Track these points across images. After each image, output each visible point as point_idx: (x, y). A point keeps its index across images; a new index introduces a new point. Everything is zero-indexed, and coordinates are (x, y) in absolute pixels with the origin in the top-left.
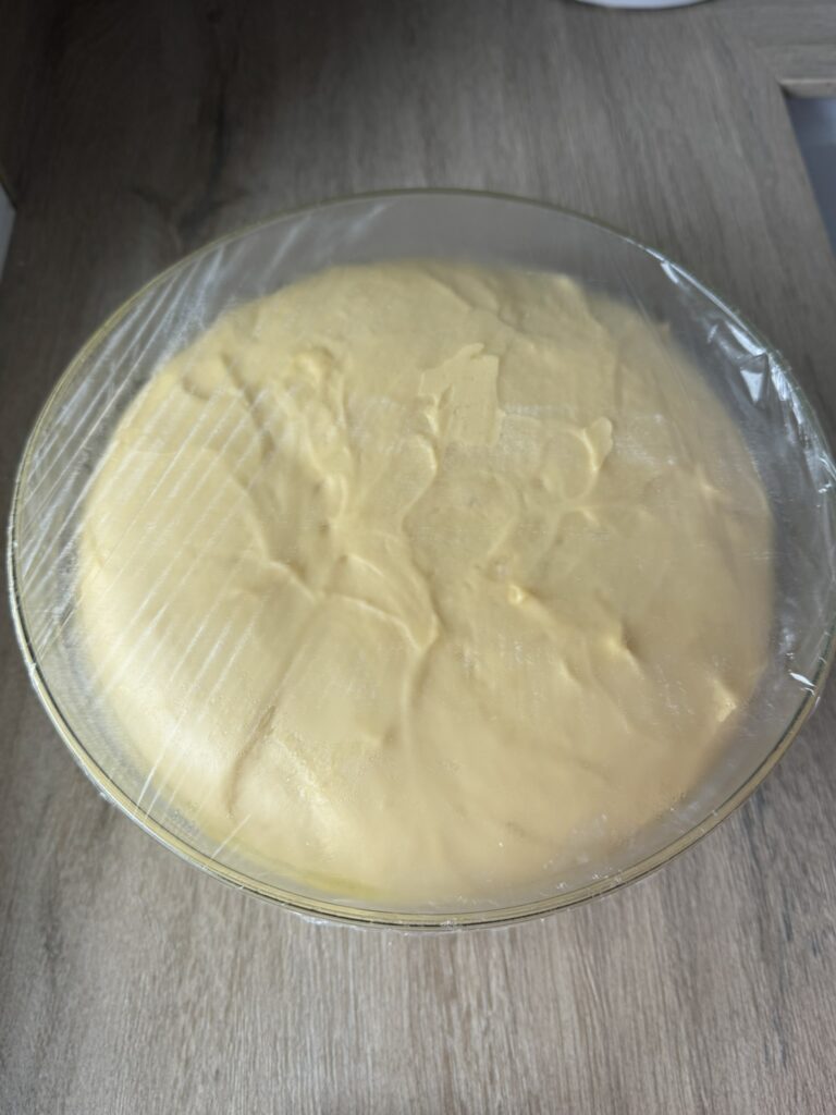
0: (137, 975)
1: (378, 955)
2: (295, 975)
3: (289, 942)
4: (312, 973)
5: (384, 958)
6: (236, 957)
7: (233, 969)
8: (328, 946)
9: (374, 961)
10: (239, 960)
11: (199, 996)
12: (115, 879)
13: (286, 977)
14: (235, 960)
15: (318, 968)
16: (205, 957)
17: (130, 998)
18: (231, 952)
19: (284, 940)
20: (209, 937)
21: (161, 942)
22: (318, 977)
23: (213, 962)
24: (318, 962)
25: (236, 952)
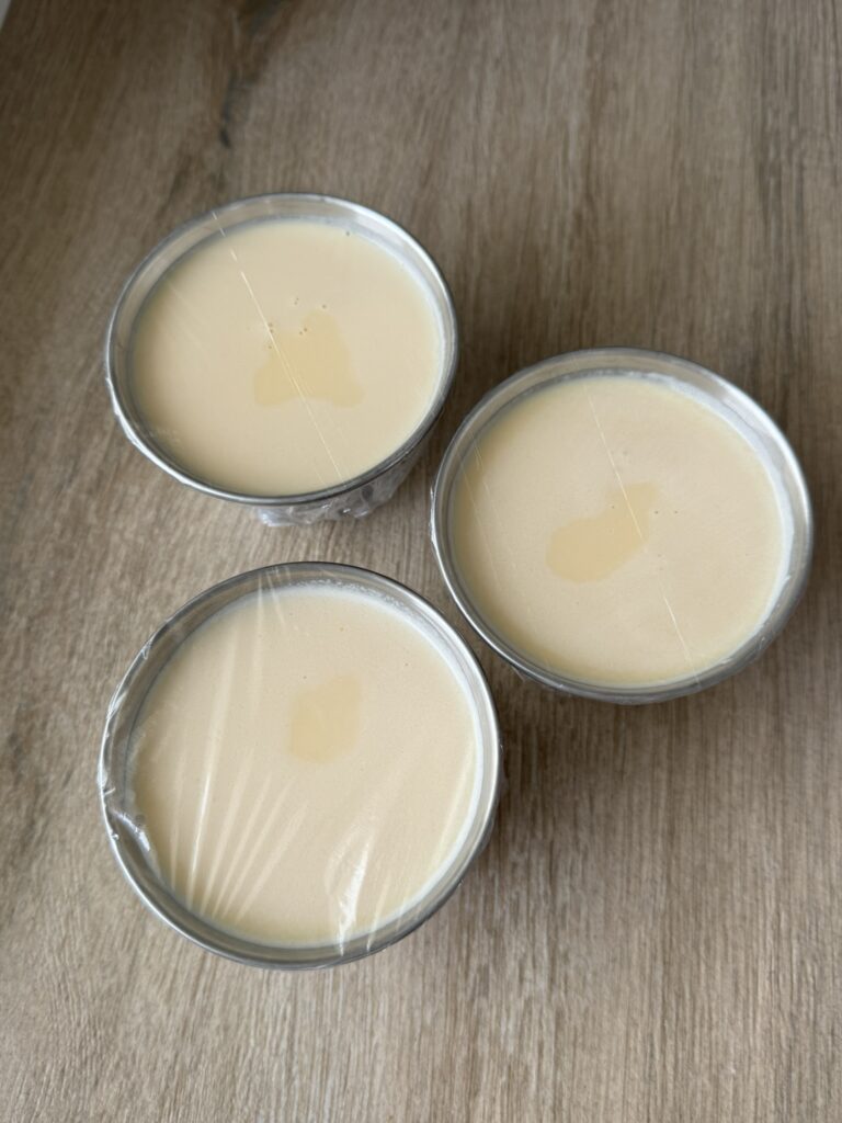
0: (40, 1064)
1: (367, 1096)
2: (250, 1103)
3: (249, 1055)
4: (274, 1104)
5: (375, 1102)
6: (175, 1062)
7: (167, 1080)
8: (301, 1072)
9: (361, 1105)
10: (177, 1068)
11: (118, 1108)
12: (28, 928)
13: (239, 1103)
14: (172, 1068)
15: (283, 1099)
16: (134, 1055)
17: (28, 1094)
18: (169, 1055)
19: (242, 1051)
20: (143, 1029)
21: (79, 1024)
22: (281, 1111)
23: (144, 1062)
24: (284, 1091)
25: (176, 1056)
